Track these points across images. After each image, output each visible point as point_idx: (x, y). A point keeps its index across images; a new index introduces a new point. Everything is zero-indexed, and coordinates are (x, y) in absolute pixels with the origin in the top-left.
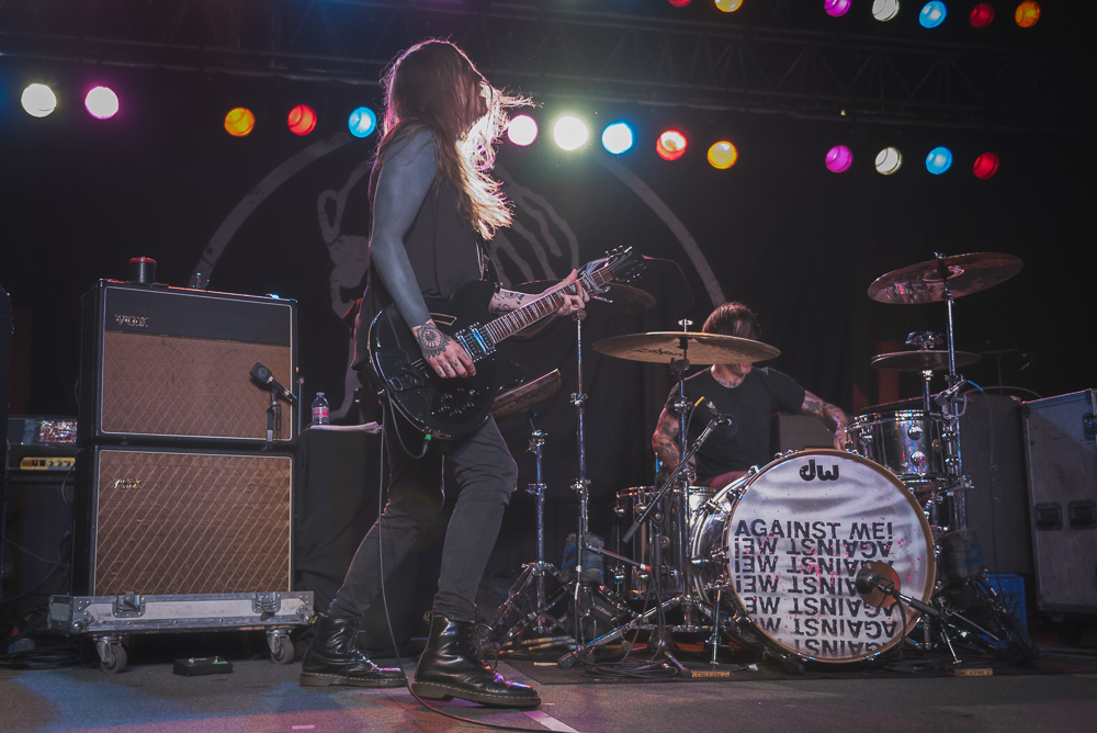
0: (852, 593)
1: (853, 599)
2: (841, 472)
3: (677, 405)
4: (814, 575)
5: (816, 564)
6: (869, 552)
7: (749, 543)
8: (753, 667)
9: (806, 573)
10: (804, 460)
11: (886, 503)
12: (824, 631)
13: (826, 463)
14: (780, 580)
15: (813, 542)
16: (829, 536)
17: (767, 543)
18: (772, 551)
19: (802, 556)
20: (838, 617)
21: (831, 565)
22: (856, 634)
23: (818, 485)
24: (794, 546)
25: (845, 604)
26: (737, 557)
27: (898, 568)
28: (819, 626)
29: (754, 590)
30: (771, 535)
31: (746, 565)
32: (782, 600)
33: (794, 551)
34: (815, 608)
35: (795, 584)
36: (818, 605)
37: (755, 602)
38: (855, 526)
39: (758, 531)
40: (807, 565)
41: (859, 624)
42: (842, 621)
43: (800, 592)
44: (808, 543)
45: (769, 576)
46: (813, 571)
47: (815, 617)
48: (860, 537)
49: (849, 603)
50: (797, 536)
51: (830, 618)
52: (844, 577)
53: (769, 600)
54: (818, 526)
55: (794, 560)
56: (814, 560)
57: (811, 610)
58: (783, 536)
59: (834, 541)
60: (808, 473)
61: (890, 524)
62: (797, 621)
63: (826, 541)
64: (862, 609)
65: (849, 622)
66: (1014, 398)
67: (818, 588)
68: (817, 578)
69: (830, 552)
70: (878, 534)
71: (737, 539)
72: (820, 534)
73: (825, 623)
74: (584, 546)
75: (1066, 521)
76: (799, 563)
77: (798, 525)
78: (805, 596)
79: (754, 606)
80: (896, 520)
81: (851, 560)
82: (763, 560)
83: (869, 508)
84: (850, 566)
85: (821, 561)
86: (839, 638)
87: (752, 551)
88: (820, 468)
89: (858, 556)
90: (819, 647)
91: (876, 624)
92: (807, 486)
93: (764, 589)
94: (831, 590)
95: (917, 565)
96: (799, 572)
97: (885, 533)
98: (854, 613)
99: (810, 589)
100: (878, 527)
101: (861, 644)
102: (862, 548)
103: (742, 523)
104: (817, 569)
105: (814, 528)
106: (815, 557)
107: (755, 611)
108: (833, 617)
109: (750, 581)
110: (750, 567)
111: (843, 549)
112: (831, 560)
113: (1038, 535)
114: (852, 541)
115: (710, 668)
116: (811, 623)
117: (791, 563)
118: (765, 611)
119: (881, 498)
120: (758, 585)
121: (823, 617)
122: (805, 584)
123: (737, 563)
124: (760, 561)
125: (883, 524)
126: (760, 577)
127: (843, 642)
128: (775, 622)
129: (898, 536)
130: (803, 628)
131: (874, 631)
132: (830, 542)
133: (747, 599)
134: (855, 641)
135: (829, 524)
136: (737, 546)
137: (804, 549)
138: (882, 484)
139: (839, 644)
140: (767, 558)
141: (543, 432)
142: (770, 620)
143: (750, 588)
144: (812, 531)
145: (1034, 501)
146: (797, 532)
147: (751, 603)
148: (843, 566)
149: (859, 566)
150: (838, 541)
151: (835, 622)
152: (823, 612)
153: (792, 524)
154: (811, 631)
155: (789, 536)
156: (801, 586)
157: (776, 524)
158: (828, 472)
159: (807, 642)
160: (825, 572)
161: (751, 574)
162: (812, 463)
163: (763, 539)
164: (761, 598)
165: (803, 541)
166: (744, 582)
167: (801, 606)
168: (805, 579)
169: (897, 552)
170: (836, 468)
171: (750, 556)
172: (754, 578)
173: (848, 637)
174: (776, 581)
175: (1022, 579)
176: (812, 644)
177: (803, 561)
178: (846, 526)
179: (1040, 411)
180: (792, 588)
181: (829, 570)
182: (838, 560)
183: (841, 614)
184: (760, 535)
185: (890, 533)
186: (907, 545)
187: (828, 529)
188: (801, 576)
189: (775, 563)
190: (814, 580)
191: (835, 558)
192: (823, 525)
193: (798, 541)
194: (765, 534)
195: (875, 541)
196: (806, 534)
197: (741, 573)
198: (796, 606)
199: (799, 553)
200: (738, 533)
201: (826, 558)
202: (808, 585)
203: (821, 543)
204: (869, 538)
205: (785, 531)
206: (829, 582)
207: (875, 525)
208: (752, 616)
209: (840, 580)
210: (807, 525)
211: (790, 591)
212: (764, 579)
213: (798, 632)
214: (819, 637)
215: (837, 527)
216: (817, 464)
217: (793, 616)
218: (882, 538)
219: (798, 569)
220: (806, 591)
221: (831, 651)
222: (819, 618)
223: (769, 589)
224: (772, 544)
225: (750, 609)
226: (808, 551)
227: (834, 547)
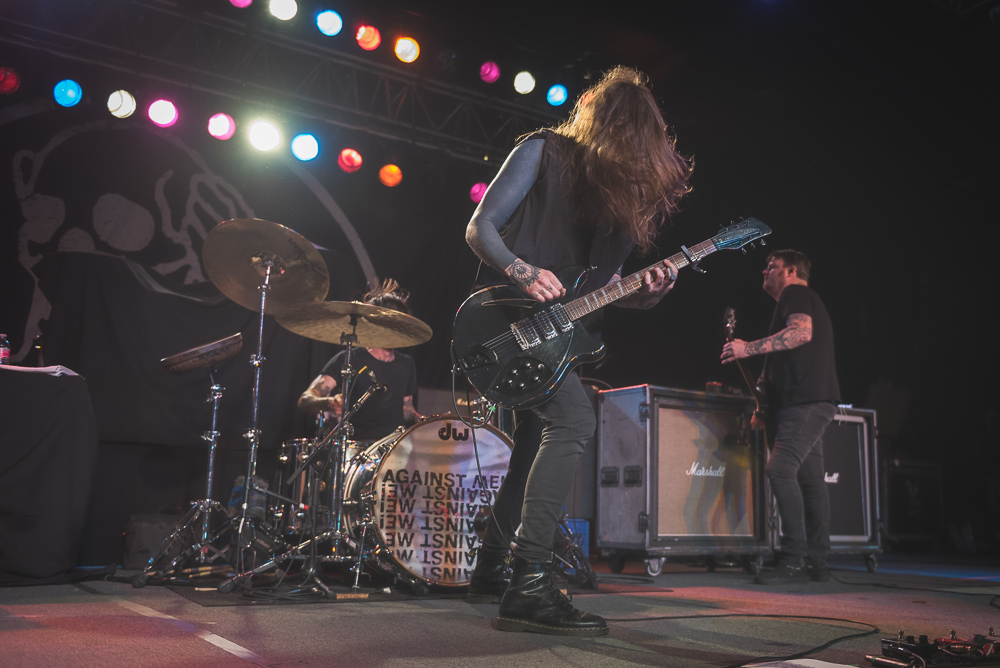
0: (470, 531)
1: (471, 536)
3: (343, 372)
4: (442, 516)
5: (445, 507)
6: (486, 499)
7: (393, 489)
8: (387, 590)
9: (436, 513)
10: (442, 424)
11: (501, 461)
12: (446, 560)
13: (460, 426)
14: (416, 519)
15: (444, 489)
16: (457, 485)
17: (408, 489)
18: (412, 495)
19: (434, 500)
20: (458, 550)
21: (456, 508)
23: (452, 444)
24: (429, 493)
25: (464, 539)
26: (383, 499)
28: (443, 557)
29: (394, 527)
30: (412, 482)
31: (389, 506)
32: (415, 536)
33: (428, 496)
34: (441, 542)
35: (427, 523)
36: (444, 540)
37: (394, 537)
38: (477, 477)
39: (402, 479)
40: (437, 507)
42: (461, 553)
43: (431, 529)
44: (440, 490)
45: (407, 516)
46: (442, 513)
47: (440, 550)
48: (480, 486)
49: (468, 539)
50: (432, 484)
51: (451, 550)
52: (465, 518)
54: (450, 477)
55: (428, 503)
56: (443, 504)
57: (437, 544)
58: (421, 483)
59: (461, 489)
60: (445, 434)
62: (426, 552)
63: (454, 489)
65: (466, 553)
66: (594, 388)
67: (445, 527)
68: (445, 518)
69: (456, 498)
70: (494, 484)
71: (384, 485)
72: (450, 483)
73: (448, 554)
74: (251, 486)
75: (621, 481)
76: (431, 506)
77: (433, 475)
78: (434, 532)
79: (393, 540)
81: (472, 504)
82: (404, 502)
83: (489, 464)
84: (471, 509)
85: (449, 505)
86: (457, 567)
87: (395, 495)
88: (455, 430)
89: (478, 501)
90: (441, 573)
92: (443, 444)
93: (402, 526)
94: (455, 528)
96: (431, 513)
99: (438, 527)
100: (495, 479)
102: (481, 495)
103: (389, 472)
104: (446, 511)
105: (446, 478)
106: (445, 501)
107: (393, 544)
108: (454, 550)
109: (392, 519)
110: (392, 508)
111: (467, 495)
112: (457, 504)
113: (602, 491)
114: (473, 490)
115: (352, 591)
116: (437, 555)
117: (425, 506)
118: (401, 544)
119: (499, 456)
120: (398, 523)
121: (447, 550)
122: (435, 522)
123: (382, 505)
124: (401, 504)
126: (400, 516)
127: (460, 570)
128: (408, 554)
130: (430, 559)
132: (458, 489)
133: (387, 534)
135: (458, 475)
136: (383, 490)
137: (437, 495)
138: (501, 446)
139: (457, 571)
140: (407, 501)
141: (222, 386)
142: (405, 551)
143: (391, 525)
144: (444, 480)
145: (601, 465)
146: (432, 481)
147: (390, 537)
148: (465, 509)
149: (478, 509)
150: (463, 489)
151: (455, 553)
152: (447, 546)
153: (429, 475)
154: (436, 561)
155: (426, 484)
156: (432, 525)
157: (416, 474)
158: (461, 434)
159: (433, 569)
160: (451, 514)
161: (393, 514)
162: (449, 426)
164: (399, 534)
165: (437, 488)
166: (386, 520)
167: (430, 541)
168: (435, 519)
170: (466, 431)
171: (393, 499)
172: (395, 517)
173: (464, 565)
174: (413, 520)
175: (587, 524)
176: (436, 571)
177: (435, 504)
178: (471, 478)
179: (611, 399)
180: (424, 525)
181: (455, 512)
182: (462, 504)
183: (461, 547)
184: (403, 482)
187: (456, 480)
188: (432, 516)
189: (413, 505)
190: (442, 520)
191: (460, 503)
192: (453, 475)
193: (433, 488)
194: (407, 481)
195: (491, 490)
196: (439, 483)
197: (385, 513)
198: (426, 540)
199: (432, 498)
200: (385, 481)
202: (438, 524)
203: (450, 490)
204: (487, 487)
205: (423, 480)
206: (454, 521)
207: (492, 477)
208: (391, 548)
209: (462, 520)
210: (441, 475)
211: (423, 528)
212: (403, 518)
213: (425, 561)
214: (442, 566)
215: (464, 479)
216: (452, 427)
217: (423, 548)
218: (497, 487)
219: (431, 510)
220: (435, 529)
221: (450, 576)
222: (443, 550)
223: (406, 526)
224: (411, 489)
225: (390, 543)
226: (440, 497)
227: (460, 493)
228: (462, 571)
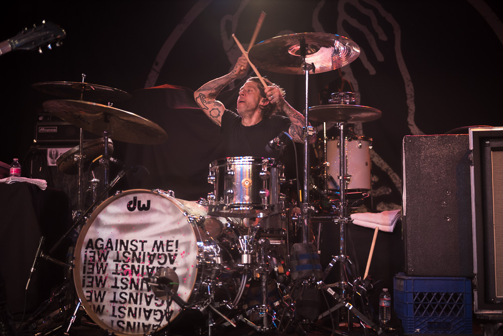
0: (149, 290)
1: (149, 294)
2: (152, 206)
4: (128, 277)
5: (130, 269)
6: (162, 261)
7: (92, 254)
9: (123, 274)
10: (131, 198)
11: (177, 226)
12: (129, 315)
13: (143, 199)
14: (108, 280)
15: (129, 253)
16: (139, 250)
17: (103, 255)
18: (105, 259)
19: (122, 263)
20: (138, 306)
21: (138, 270)
22: (147, 318)
23: (136, 214)
24: (118, 257)
25: (143, 297)
26: (85, 263)
27: (179, 272)
28: (126, 312)
29: (92, 286)
30: (106, 249)
31: (89, 269)
32: (107, 293)
33: (117, 260)
34: (125, 299)
36: (127, 297)
37: (91, 294)
38: (156, 242)
39: (99, 246)
40: (124, 269)
41: (150, 311)
42: (140, 309)
43: (118, 288)
44: (126, 254)
45: (101, 277)
46: (127, 274)
47: (125, 306)
48: (158, 251)
49: (146, 296)
50: (120, 249)
51: (133, 306)
52: (145, 278)
53: (100, 293)
54: (134, 243)
55: (117, 265)
56: (128, 266)
57: (123, 301)
58: (112, 249)
59: (142, 253)
60: (132, 206)
61: (177, 242)
62: (114, 308)
63: (137, 253)
64: (153, 301)
65: (144, 309)
67: (129, 286)
68: (129, 279)
69: (139, 260)
70: (170, 248)
71: (86, 252)
72: (134, 248)
73: (130, 309)
76: (119, 268)
77: (122, 242)
78: (120, 290)
79: (91, 297)
80: (181, 238)
81: (151, 266)
82: (99, 265)
83: (166, 230)
84: (150, 270)
85: (133, 267)
86: (137, 321)
87: (94, 260)
88: (140, 202)
89: (155, 264)
90: (125, 326)
91: (161, 311)
92: (130, 215)
93: (98, 285)
94: (136, 287)
95: (191, 271)
96: (119, 274)
97: (174, 248)
98: (148, 303)
99: (124, 286)
100: (170, 244)
101: (150, 325)
102: (159, 258)
103: (90, 241)
104: (130, 272)
105: (132, 244)
106: (130, 264)
107: (91, 300)
108: (135, 306)
109: (90, 280)
110: (91, 271)
111: (147, 258)
112: (139, 266)
114: (152, 253)
116: (122, 310)
117: (115, 268)
118: (97, 300)
119: (174, 223)
120: (95, 282)
121: (129, 306)
123: (85, 268)
124: (97, 267)
125: (173, 241)
126: (96, 277)
127: (139, 323)
128: (101, 308)
129: (181, 249)
130: (117, 313)
131: (158, 317)
132: (140, 253)
133: (87, 292)
134: (146, 323)
135: (140, 241)
136: (86, 256)
137: (124, 258)
139: (137, 324)
140: (102, 264)
142: (99, 306)
143: (90, 284)
144: (130, 246)
146: (121, 246)
147: (89, 294)
148: (145, 270)
149: (155, 270)
150: (144, 253)
151: (136, 309)
152: (130, 302)
153: (119, 242)
154: (121, 315)
155: (116, 250)
156: (119, 284)
157: (110, 241)
158: (144, 205)
159: (119, 322)
160: (134, 274)
161: (91, 275)
162: (135, 198)
163: (101, 252)
164: (95, 291)
165: (124, 253)
166: (87, 280)
167: (118, 297)
168: (122, 279)
169: (179, 261)
170: (149, 202)
171: (92, 262)
172: (93, 278)
173: (142, 320)
174: (105, 280)
176: (121, 324)
177: (123, 266)
178: (151, 243)
180: (114, 285)
181: (137, 273)
182: (143, 266)
183: (140, 304)
184: (99, 249)
185: (177, 247)
186: (186, 256)
187: (139, 245)
188: (120, 277)
189: (106, 267)
190: (127, 279)
191: (141, 265)
192: (137, 242)
193: (121, 253)
194: (102, 248)
195: (167, 253)
196: (126, 248)
197: (86, 275)
198: (115, 297)
199: (120, 261)
200: (87, 248)
201: (136, 264)
202: (123, 283)
203: (134, 254)
204: (163, 251)
205: (114, 246)
206: (136, 281)
207: (168, 241)
208: (90, 303)
209: (143, 280)
210: (127, 241)
211: (112, 287)
212: (99, 279)
213: (113, 315)
214: (126, 319)
215: (144, 244)
216: (138, 200)
217: (112, 304)
218: (172, 251)
219: (119, 272)
220: (122, 287)
221: (131, 329)
222: (127, 306)
223: (101, 285)
224: (105, 255)
225: (88, 299)
226: (126, 260)
227: (142, 257)
228: (141, 324)
